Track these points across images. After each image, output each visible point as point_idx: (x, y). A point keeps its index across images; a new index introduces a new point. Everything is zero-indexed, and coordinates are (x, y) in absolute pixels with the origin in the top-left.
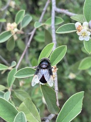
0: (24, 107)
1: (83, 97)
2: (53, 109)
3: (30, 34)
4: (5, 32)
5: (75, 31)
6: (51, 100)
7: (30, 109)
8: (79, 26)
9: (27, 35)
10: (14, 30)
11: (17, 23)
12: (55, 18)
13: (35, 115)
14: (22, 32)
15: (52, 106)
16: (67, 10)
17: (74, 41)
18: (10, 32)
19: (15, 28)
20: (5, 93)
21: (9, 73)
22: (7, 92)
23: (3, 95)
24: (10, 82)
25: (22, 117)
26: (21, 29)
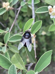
0: (15, 58)
1: (52, 53)
3: (18, 9)
4: (2, 8)
5: (48, 11)
7: (18, 60)
8: (51, 9)
9: (16, 10)
10: (7, 7)
14: (13, 8)
18: (5, 9)
19: (8, 5)
20: (3, 48)
22: (4, 47)
23: (1, 48)
26: (12, 6)
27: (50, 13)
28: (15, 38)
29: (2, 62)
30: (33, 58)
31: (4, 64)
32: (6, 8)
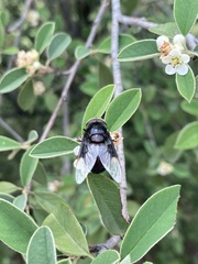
1: (179, 196)
2: (115, 223)
5: (156, 54)
6: (110, 205)
8: (165, 43)
10: (32, 64)
11: (38, 50)
12: (120, 37)
13: (76, 237)
15: (113, 219)
16: (143, 19)
17: (168, 93)
18: (23, 71)
19: (34, 60)
21: (24, 155)
24: (26, 176)
25: (45, 237)
27: (164, 59)
28: (54, 148)
29: (7, 228)
30: (114, 215)
31: (15, 237)
32: (28, 67)
